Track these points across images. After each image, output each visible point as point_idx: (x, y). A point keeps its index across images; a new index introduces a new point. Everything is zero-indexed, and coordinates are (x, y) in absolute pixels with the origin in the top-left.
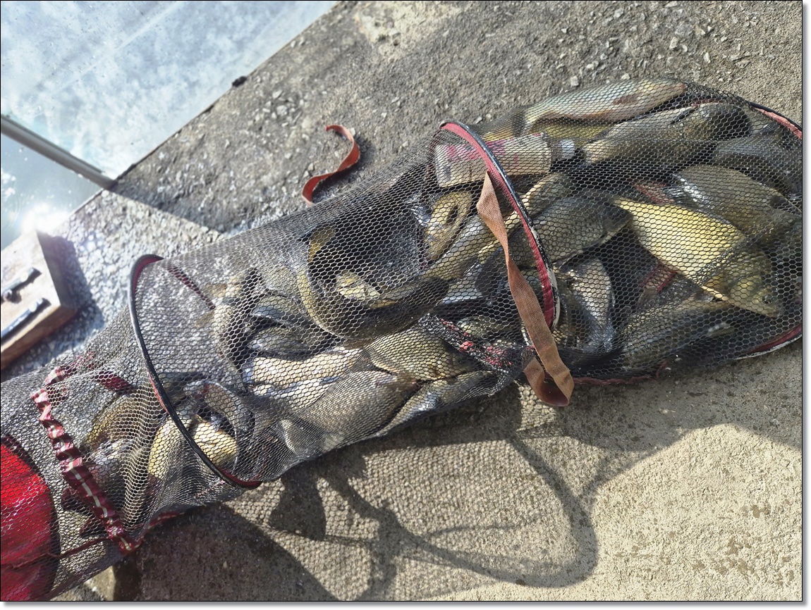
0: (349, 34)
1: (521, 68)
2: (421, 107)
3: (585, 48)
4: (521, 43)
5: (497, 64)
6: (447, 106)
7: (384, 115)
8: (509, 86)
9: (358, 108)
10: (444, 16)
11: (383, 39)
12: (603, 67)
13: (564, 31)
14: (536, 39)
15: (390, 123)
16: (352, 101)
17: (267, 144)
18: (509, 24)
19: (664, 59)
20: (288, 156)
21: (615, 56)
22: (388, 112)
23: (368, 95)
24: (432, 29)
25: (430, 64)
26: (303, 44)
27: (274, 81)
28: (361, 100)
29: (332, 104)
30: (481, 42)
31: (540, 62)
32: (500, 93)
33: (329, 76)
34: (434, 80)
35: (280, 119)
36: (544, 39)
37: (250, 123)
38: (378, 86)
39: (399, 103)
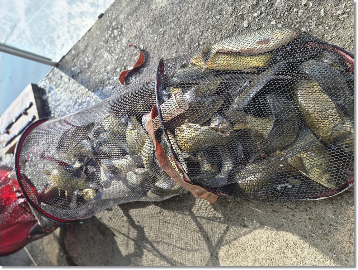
1: (220, 14)
2: (172, 34)
5: (208, 11)
6: (183, 36)
8: (213, 25)
9: (145, 33)
15: (158, 43)
16: (143, 30)
17: (109, 50)
20: (116, 57)
22: (157, 37)
23: (150, 26)
25: (178, 10)
27: (114, 17)
28: (147, 29)
29: (135, 31)
31: (230, 11)
32: (209, 29)
33: (135, 15)
34: (179, 20)
35: (115, 38)
37: (104, 38)
38: (154, 22)
39: (162, 32)
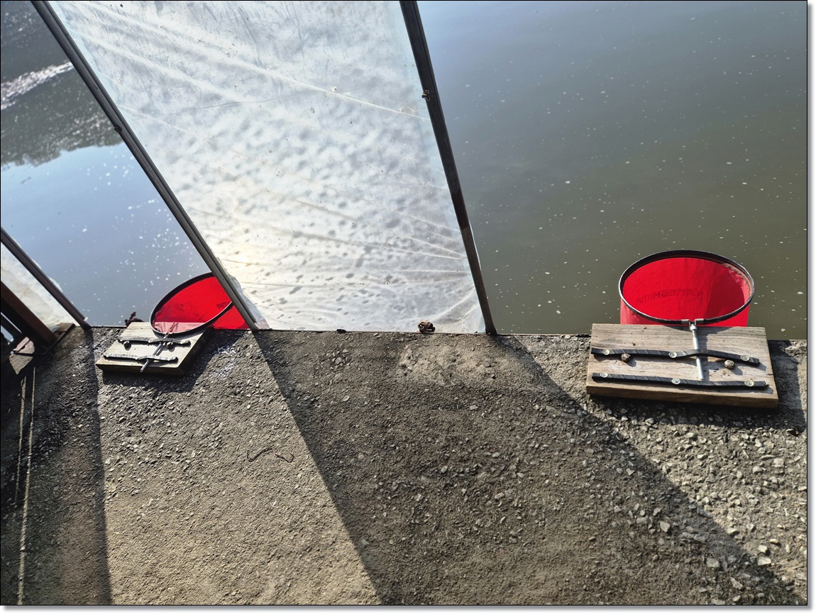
0: (397, 351)
1: (433, 439)
2: (382, 415)
3: (465, 458)
4: (446, 426)
5: (427, 426)
6: (389, 425)
7: (366, 403)
8: (420, 442)
9: (361, 389)
10: (435, 381)
11: (404, 367)
12: (461, 475)
13: (467, 439)
14: (453, 431)
15: (364, 409)
16: (363, 383)
17: (317, 370)
18: (452, 412)
19: (487, 500)
20: (317, 384)
21: (472, 475)
22: (369, 403)
23: (372, 387)
24: (425, 382)
25: (407, 398)
26: (378, 338)
27: (351, 344)
28: (366, 387)
29: (355, 377)
30: (433, 409)
31: (442, 444)
32: (414, 442)
33: (369, 363)
34: (399, 408)
35: (333, 364)
36: (455, 434)
37: (323, 354)
38: (379, 387)
39: (376, 404)
